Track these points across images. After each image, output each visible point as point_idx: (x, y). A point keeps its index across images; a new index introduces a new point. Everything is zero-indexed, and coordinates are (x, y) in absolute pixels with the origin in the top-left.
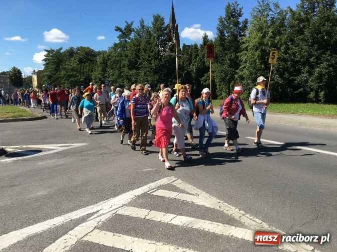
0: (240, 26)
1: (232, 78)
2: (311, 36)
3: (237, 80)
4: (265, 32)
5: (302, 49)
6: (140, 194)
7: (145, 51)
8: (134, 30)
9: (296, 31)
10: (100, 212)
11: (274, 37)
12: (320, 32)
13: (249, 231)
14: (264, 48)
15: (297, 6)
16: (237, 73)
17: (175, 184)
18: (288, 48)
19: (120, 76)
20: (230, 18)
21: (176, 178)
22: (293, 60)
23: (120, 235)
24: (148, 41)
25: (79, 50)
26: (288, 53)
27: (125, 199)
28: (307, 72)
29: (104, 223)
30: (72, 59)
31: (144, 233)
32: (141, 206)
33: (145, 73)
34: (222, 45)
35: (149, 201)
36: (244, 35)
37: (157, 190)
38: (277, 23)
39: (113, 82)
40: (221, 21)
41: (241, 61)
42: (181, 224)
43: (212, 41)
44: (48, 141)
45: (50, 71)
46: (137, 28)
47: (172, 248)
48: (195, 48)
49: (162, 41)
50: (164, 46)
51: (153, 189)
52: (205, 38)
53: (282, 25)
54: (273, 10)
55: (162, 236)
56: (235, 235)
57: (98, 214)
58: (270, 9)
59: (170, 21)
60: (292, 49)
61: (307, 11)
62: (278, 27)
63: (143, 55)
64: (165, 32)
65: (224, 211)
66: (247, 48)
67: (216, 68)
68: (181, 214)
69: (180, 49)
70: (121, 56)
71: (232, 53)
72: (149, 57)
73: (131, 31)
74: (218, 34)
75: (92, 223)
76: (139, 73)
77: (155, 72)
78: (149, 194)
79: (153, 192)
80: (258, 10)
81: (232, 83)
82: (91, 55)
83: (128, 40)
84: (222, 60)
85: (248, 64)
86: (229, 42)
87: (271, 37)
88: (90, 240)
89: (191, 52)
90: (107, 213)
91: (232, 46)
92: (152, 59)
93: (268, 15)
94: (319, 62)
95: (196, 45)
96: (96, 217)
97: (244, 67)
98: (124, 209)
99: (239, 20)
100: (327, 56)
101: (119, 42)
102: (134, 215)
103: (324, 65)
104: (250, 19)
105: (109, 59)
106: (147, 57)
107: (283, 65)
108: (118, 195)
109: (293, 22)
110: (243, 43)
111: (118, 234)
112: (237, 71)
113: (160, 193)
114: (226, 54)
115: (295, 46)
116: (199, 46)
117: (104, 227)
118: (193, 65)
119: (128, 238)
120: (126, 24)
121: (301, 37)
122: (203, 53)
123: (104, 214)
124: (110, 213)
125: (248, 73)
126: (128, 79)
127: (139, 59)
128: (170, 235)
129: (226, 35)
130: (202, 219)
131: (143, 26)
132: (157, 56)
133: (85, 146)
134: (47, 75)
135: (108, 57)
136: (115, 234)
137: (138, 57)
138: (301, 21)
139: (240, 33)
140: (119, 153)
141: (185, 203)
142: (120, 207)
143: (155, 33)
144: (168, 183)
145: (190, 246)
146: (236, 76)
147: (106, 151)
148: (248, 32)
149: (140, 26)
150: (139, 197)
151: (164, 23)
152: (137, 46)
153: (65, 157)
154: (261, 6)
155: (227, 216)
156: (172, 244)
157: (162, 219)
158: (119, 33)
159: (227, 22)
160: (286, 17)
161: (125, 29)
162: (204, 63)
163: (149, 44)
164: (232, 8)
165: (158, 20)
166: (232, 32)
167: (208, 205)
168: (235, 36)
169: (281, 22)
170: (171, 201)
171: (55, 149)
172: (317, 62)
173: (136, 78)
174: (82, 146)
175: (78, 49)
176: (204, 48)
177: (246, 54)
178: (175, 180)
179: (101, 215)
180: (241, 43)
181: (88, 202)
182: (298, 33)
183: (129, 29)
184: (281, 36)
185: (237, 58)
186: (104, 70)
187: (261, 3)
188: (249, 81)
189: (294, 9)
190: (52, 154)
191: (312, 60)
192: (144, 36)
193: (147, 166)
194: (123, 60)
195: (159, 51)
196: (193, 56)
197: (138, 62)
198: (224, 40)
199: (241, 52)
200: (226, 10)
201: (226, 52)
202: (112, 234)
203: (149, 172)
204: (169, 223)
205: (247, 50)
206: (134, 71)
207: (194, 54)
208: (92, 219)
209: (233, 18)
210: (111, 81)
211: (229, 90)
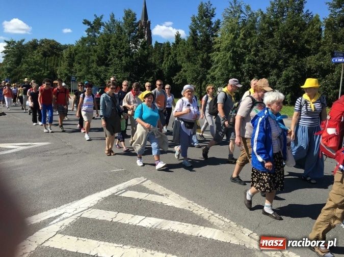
0: (213, 26)
1: (204, 78)
2: (279, 39)
3: (208, 80)
4: (237, 34)
5: (271, 52)
6: (107, 195)
7: (115, 46)
8: (103, 24)
9: (265, 34)
10: (64, 216)
11: (244, 39)
12: (288, 36)
13: (218, 230)
14: (235, 49)
15: (267, 10)
16: (209, 74)
17: (144, 184)
18: (258, 51)
19: (88, 72)
20: (202, 18)
21: (146, 179)
22: (262, 63)
23: (85, 239)
24: (118, 37)
25: (44, 43)
26: (258, 55)
27: (91, 201)
28: (276, 74)
29: (67, 227)
30: (35, 52)
31: (110, 237)
32: (108, 208)
33: (115, 70)
34: (194, 44)
35: (117, 203)
36: (216, 36)
37: (126, 191)
38: (248, 25)
39: (80, 77)
40: (194, 20)
41: (213, 62)
42: (150, 226)
43: (184, 40)
44: (7, 139)
45: (10, 64)
46: (107, 22)
47: (140, 250)
48: (167, 46)
49: (134, 37)
50: (136, 43)
51: (122, 190)
52: (178, 36)
53: (253, 27)
54: (245, 12)
55: (130, 239)
56: (203, 236)
57: (61, 218)
58: (241, 11)
59: (142, 16)
60: (262, 51)
61: (276, 14)
62: (249, 29)
63: (113, 51)
64: (137, 28)
65: (194, 212)
66: (219, 48)
67: (188, 66)
68: (150, 216)
69: (152, 46)
70: (90, 51)
71: (204, 53)
72: (120, 53)
73: (101, 25)
74: (190, 33)
75: (54, 227)
76: (109, 70)
77: (126, 69)
78: (117, 196)
79: (121, 193)
80: (230, 11)
81: (204, 83)
82: (57, 48)
83: (96, 34)
84: (194, 59)
85: (220, 65)
86: (202, 42)
87: (242, 39)
88: (52, 246)
89: (163, 50)
90: (71, 216)
91: (204, 46)
92: (122, 56)
93: (239, 17)
94: (287, 65)
95: (168, 43)
96: (59, 221)
97: (216, 68)
98: (90, 212)
99: (211, 20)
100: (294, 59)
101: (87, 36)
102: (101, 218)
103: (292, 68)
104: (222, 20)
105: (76, 54)
106: (117, 53)
107: (253, 68)
108: (83, 197)
109: (264, 25)
110: (215, 43)
111: (82, 239)
112: (209, 71)
113: (129, 194)
114: (199, 54)
115: (265, 49)
116: (171, 45)
117: (66, 231)
118: (165, 63)
119: (94, 242)
120: (95, 18)
121: (271, 40)
122: (175, 52)
123: (67, 218)
124: (74, 217)
125: (219, 74)
126: (96, 75)
127: (109, 55)
128: (138, 237)
129: (199, 34)
130: (171, 220)
131: (113, 21)
132: (128, 53)
133: (48, 145)
134: (6, 68)
135: (75, 51)
136: (79, 238)
137: (107, 52)
138: (271, 24)
139: (212, 33)
140: (85, 152)
141: (155, 204)
142: (85, 210)
143: (126, 28)
144: (138, 183)
145: (159, 248)
146: (208, 76)
147: (71, 151)
148: (220, 32)
149: (110, 21)
150: (106, 199)
151: (136, 19)
152: (107, 41)
153: (25, 157)
154: (232, 7)
155: (196, 216)
156: (140, 247)
157: (130, 221)
158: (87, 27)
159: (199, 21)
160: (256, 20)
161: (94, 23)
162: (176, 62)
163: (120, 40)
164: (205, 8)
165: (129, 15)
166: (205, 32)
167: (178, 206)
168: (207, 36)
169: (252, 24)
170: (140, 202)
171: (14, 149)
172: (284, 65)
173: (106, 75)
174: (45, 146)
175: (42, 41)
176: (176, 46)
177: (217, 55)
178: (145, 181)
179: (64, 219)
180: (213, 44)
181: (50, 205)
182: (267, 36)
183: (98, 23)
184: (252, 39)
185: (209, 58)
186: (71, 65)
187: (233, 4)
188: (220, 82)
189: (265, 12)
190: (11, 154)
191: (280, 63)
192: (115, 31)
193: (116, 167)
194: (91, 55)
195: (130, 48)
196: (165, 55)
197: (107, 58)
198: (196, 39)
199: (213, 52)
200: (199, 9)
201: (198, 51)
202: (76, 238)
203: (118, 173)
204: (137, 225)
205: (219, 51)
206: (103, 68)
207: (166, 52)
208: (54, 224)
209: (206, 18)
210: (79, 77)
211: (201, 90)
